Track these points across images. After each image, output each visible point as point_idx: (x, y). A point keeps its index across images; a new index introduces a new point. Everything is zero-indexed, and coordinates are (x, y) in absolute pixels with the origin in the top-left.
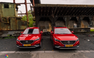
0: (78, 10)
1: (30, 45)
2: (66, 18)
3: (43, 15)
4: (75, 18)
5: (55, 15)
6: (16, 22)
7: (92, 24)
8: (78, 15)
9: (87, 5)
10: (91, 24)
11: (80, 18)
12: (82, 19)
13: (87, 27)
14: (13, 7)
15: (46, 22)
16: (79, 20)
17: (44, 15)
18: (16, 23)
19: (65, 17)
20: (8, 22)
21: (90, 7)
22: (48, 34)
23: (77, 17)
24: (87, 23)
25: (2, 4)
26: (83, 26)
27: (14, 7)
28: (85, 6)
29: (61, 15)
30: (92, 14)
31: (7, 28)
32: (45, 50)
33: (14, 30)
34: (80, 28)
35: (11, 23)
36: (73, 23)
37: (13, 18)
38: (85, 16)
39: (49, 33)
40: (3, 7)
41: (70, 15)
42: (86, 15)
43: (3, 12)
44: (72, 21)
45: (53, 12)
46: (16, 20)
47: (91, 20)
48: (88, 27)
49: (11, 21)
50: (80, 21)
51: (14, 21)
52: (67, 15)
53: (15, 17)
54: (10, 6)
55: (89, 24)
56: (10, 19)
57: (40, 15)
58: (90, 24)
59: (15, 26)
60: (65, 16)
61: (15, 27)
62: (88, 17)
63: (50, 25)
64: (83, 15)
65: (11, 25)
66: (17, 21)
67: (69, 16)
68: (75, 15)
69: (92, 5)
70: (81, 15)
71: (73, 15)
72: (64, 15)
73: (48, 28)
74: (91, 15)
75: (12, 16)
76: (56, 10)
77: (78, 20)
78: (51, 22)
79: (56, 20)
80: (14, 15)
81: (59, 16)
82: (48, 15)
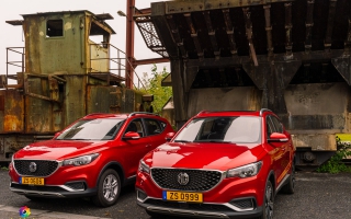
6: (86, 96)
14: (77, 29)
18: (86, 101)
20: (55, 97)
25: (40, 22)
27: (81, 28)
31: (52, 121)
35: (67, 102)
40: (41, 33)
43: (42, 53)
45: (251, 33)
46: (87, 86)
49: (67, 92)
51: (80, 91)
53: (82, 72)
54: (68, 26)
56: (65, 83)
65: (67, 108)
66: (93, 90)
79: (290, 78)
80: (82, 64)
81: (307, 55)
82: (234, 52)
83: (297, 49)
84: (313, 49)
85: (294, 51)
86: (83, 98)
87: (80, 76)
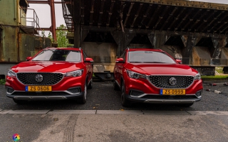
0: (187, 16)
1: (50, 89)
2: (155, 38)
3: (95, 25)
4: (179, 37)
5: (128, 27)
6: (18, 39)
7: (220, 57)
8: (186, 30)
9: (209, 4)
10: (217, 58)
11: (190, 39)
12: (196, 42)
13: (207, 65)
15: (102, 47)
16: (187, 44)
17: (97, 25)
19: (153, 35)
21: (218, 9)
22: (107, 78)
23: (183, 37)
24: (207, 54)
26: (197, 60)
28: (206, 7)
29: (143, 28)
30: (221, 29)
32: (96, 109)
33: (11, 60)
34: (190, 65)
35: (3, 41)
36: (173, 51)
37: (10, 28)
38: (203, 34)
39: (110, 75)
41: (165, 29)
42: (205, 32)
44: (169, 47)
45: (122, 15)
46: (19, 33)
47: (218, 47)
48: (209, 64)
50: (191, 48)
51: (14, 37)
52: (158, 28)
53: (15, 24)
55: (212, 56)
56: (2, 30)
57: (87, 24)
58: (214, 57)
59: (14, 50)
60: (152, 33)
61: (16, 52)
62: (210, 39)
63: (113, 55)
64: (197, 32)
65: (4, 46)
66: (23, 36)
67: (163, 32)
68: (179, 30)
69: (223, 6)
70: (193, 31)
71: (172, 30)
72: (151, 28)
73: (108, 61)
74: (218, 33)
75: (8, 20)
76: (130, 11)
77: (185, 46)
78: (115, 46)
79: (130, 40)
80: (15, 19)
81: (138, 31)
82: (108, 25)
83: (135, 27)
84: (141, 28)
85: (133, 28)
86: (16, 40)
87: (13, 27)
